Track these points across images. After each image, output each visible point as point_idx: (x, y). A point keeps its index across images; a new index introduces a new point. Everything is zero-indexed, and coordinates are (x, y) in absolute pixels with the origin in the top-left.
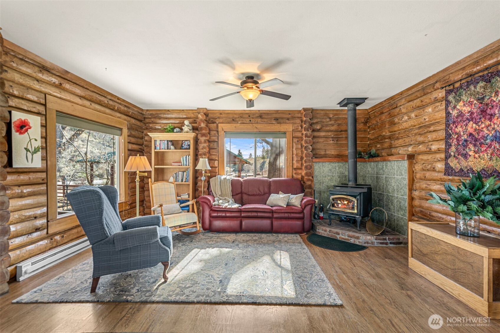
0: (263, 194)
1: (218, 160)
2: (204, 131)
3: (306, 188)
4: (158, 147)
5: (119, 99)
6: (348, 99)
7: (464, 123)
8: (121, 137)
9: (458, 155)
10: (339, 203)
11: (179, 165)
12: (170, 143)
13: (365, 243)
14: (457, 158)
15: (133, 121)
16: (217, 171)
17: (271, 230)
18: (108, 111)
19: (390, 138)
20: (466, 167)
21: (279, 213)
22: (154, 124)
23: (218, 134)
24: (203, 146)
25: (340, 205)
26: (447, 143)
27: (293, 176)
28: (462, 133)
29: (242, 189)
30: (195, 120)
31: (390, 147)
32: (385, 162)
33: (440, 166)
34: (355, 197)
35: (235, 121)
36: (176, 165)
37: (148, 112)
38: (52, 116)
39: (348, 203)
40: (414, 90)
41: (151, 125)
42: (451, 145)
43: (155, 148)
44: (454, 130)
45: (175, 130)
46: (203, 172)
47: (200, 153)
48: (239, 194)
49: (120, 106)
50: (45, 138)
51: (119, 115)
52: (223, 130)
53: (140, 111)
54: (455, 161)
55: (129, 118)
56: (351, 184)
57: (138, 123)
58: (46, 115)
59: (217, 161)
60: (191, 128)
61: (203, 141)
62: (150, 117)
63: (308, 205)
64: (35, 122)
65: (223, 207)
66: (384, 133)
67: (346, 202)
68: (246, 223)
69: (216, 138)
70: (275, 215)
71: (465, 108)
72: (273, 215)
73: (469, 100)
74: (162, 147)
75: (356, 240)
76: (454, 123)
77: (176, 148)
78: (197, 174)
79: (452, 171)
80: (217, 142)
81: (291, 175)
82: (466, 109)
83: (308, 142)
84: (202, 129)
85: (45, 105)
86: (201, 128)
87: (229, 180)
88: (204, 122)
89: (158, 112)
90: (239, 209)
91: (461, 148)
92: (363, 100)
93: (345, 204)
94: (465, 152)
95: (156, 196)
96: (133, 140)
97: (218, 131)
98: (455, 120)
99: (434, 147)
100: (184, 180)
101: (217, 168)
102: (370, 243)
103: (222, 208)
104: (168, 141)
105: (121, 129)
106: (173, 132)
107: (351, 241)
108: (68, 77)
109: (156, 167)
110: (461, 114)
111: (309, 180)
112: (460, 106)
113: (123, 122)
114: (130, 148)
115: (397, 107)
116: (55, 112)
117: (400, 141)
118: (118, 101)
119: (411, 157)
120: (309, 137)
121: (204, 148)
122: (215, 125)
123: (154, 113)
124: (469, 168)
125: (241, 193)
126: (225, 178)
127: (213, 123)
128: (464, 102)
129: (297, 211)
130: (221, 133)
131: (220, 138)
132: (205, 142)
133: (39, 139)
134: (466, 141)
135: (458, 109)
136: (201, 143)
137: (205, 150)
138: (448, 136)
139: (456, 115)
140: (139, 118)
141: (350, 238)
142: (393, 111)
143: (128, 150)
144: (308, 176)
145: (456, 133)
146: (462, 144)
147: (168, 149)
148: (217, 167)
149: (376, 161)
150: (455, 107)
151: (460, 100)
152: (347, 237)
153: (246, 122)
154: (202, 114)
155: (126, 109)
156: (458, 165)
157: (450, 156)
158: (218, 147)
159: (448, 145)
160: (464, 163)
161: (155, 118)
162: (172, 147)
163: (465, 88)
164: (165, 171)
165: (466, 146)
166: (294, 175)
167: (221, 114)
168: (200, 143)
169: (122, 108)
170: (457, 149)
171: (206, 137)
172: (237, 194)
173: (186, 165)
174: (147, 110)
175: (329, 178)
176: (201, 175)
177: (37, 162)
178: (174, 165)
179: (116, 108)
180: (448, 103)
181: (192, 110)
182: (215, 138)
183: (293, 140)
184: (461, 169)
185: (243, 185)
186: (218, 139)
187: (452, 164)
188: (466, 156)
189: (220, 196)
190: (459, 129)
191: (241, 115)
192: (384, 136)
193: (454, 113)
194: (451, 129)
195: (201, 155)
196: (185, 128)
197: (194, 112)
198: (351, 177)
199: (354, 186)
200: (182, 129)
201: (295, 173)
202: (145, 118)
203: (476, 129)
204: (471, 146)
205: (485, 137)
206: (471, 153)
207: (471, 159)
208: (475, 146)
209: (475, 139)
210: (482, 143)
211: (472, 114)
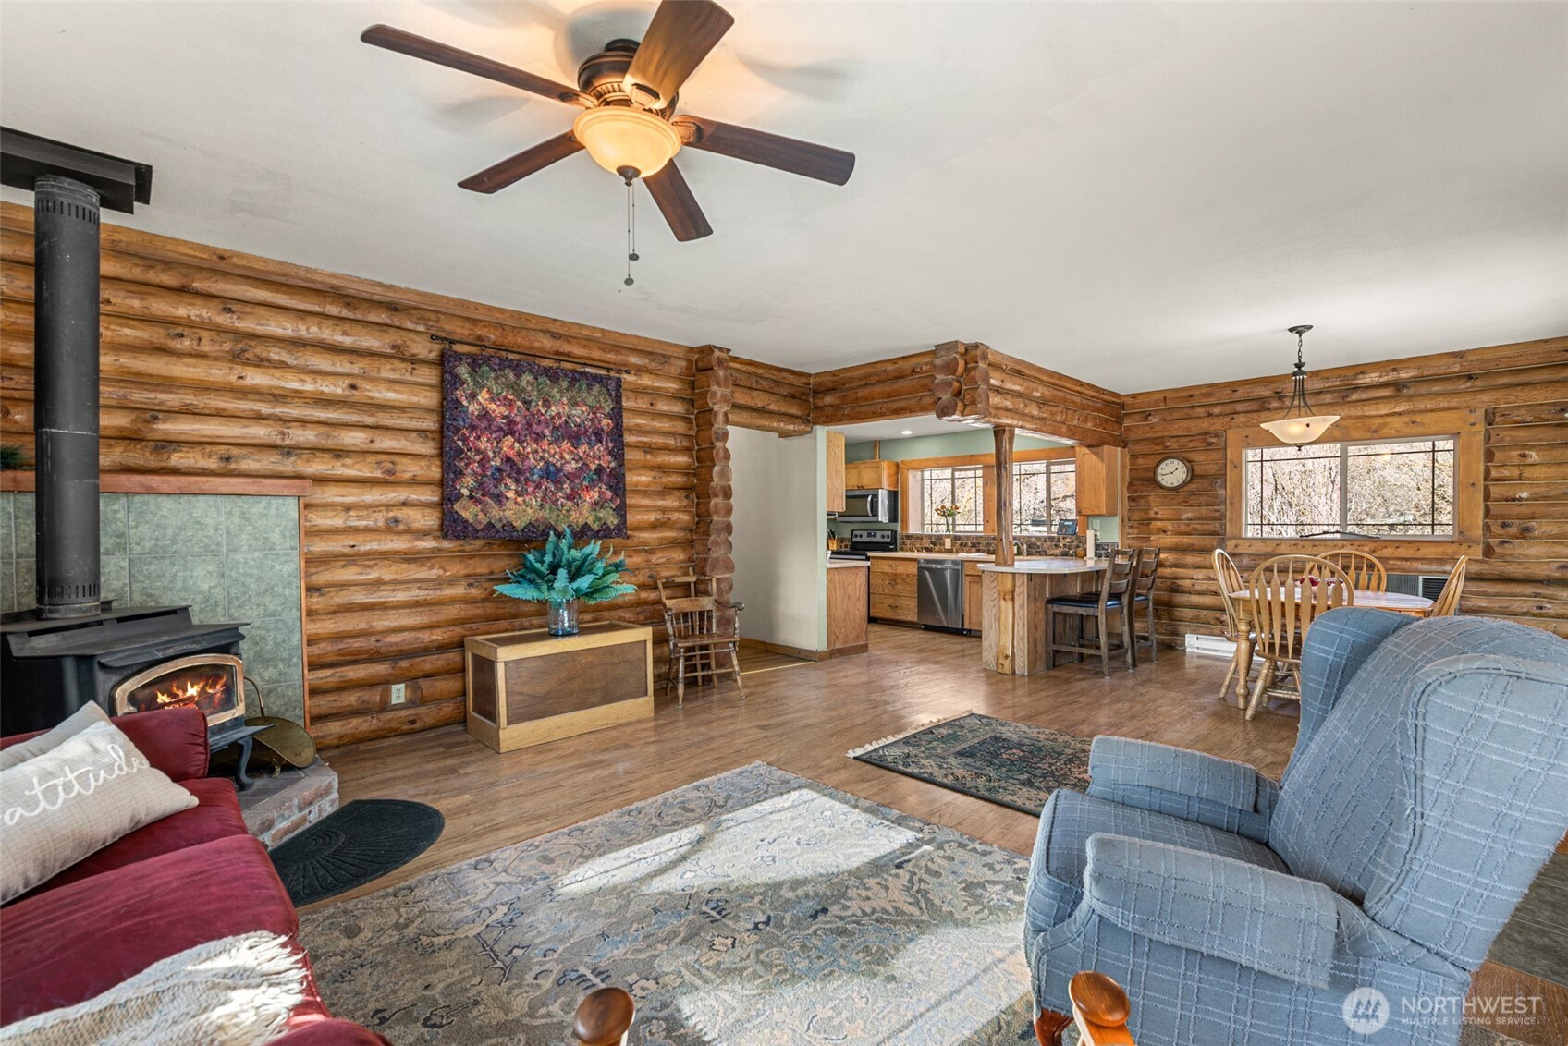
7: (494, 436)
9: (483, 495)
14: (478, 502)
20: (501, 520)
26: (450, 466)
28: (491, 454)
42: (460, 474)
44: (474, 444)
54: (474, 509)
71: (493, 406)
73: (504, 394)
76: (473, 428)
79: (465, 527)
82: (497, 409)
91: (489, 483)
94: (496, 492)
98: (476, 423)
99: (410, 469)
107: (311, 817)
110: (485, 415)
112: (483, 396)
124: (504, 522)
128: (490, 391)
134: (498, 469)
135: (480, 404)
138: (453, 453)
139: (476, 413)
141: (307, 811)
145: (478, 451)
146: (493, 474)
150: (473, 397)
151: (483, 387)
152: (296, 816)
156: (481, 516)
157: (460, 496)
160: (495, 512)
163: (496, 367)
165: (499, 481)
170: (481, 484)
180: (456, 380)
184: (490, 523)
187: (465, 514)
188: (499, 499)
190: (483, 444)
193: (474, 408)
194: (465, 439)
203: (519, 454)
204: (509, 481)
205: (531, 470)
206: (511, 494)
207: (509, 505)
208: (517, 481)
209: (513, 467)
210: (527, 480)
211: (511, 422)
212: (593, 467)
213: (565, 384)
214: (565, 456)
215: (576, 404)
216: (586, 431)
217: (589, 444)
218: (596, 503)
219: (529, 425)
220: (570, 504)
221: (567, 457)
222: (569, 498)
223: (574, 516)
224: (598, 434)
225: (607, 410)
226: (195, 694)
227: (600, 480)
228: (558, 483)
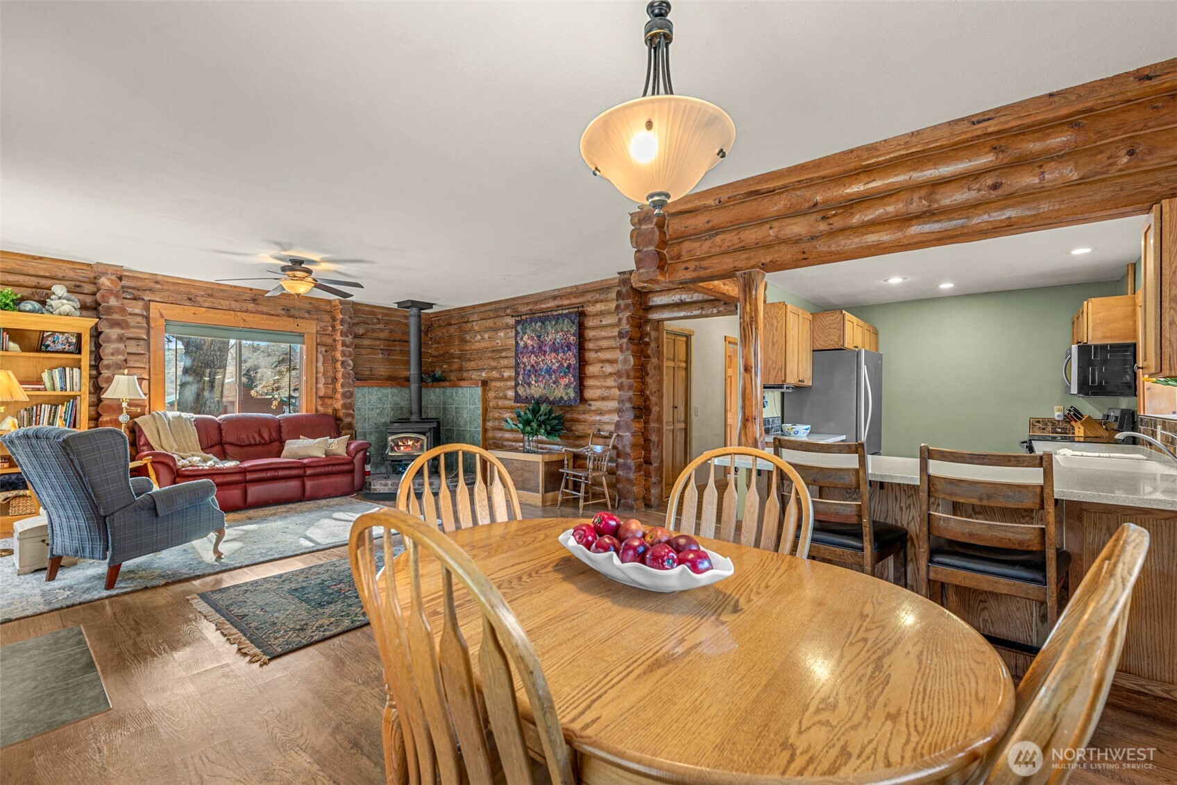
0: (268, 441)
1: (149, 380)
2: (115, 316)
3: (343, 429)
6: (412, 301)
7: (528, 355)
9: (524, 383)
10: (401, 446)
11: (39, 390)
12: (6, 335)
14: (524, 387)
17: (302, 497)
19: (460, 358)
20: (530, 395)
21: (315, 467)
23: (148, 323)
24: (112, 349)
25: (402, 448)
26: (516, 371)
27: (317, 410)
28: (527, 364)
29: (221, 435)
30: (78, 286)
31: (461, 369)
32: (454, 389)
33: (511, 393)
34: (424, 434)
35: (194, 302)
36: (29, 390)
39: (413, 444)
40: (487, 308)
42: (519, 374)
44: (522, 359)
45: (25, 306)
46: (124, 405)
47: (105, 362)
48: (215, 445)
52: (162, 317)
54: (523, 389)
56: (414, 418)
59: (147, 382)
60: (78, 305)
61: (114, 337)
63: (360, 451)
66: (452, 351)
67: (410, 443)
68: (254, 491)
69: (144, 331)
71: (528, 341)
73: (531, 334)
76: (521, 352)
77: (24, 349)
78: (101, 407)
79: (520, 398)
80: (147, 341)
81: (314, 408)
82: (530, 342)
83: (347, 354)
84: (109, 310)
86: (109, 307)
87: (187, 420)
88: (116, 297)
91: (526, 377)
92: (430, 306)
93: (409, 446)
94: (529, 381)
97: (147, 318)
98: (522, 350)
99: (506, 374)
103: (203, 470)
106: (18, 310)
110: (526, 346)
111: (348, 415)
112: (525, 338)
115: (468, 322)
117: (472, 364)
119: (485, 383)
120: (348, 346)
121: (114, 352)
122: (142, 303)
126: (180, 418)
127: (137, 299)
128: (528, 335)
129: (342, 461)
130: (158, 323)
131: (152, 332)
134: (530, 371)
135: (524, 341)
136: (109, 340)
137: (115, 356)
138: (517, 365)
139: (523, 346)
142: (464, 325)
144: (347, 409)
145: (523, 363)
146: (527, 373)
149: (444, 387)
150: (522, 339)
151: (526, 333)
153: (220, 307)
154: (113, 277)
156: (524, 393)
157: (518, 384)
158: (149, 350)
159: (517, 374)
160: (528, 391)
162: (13, 346)
163: (529, 322)
165: (529, 376)
166: (320, 408)
167: (157, 282)
168: (104, 342)
170: (523, 378)
171: (119, 328)
172: (211, 446)
173: (72, 389)
175: (378, 411)
176: (119, 410)
180: (517, 333)
181: (74, 263)
182: (139, 332)
183: (317, 348)
184: (526, 396)
185: (222, 428)
186: (148, 334)
187: (520, 392)
188: (529, 384)
190: (525, 360)
191: (210, 292)
192: (452, 354)
193: (522, 344)
194: (519, 358)
195: (107, 366)
197: (76, 266)
198: (415, 407)
199: (418, 420)
201: (322, 405)
203: (536, 362)
204: (533, 376)
205: (541, 370)
206: (533, 382)
207: (533, 387)
208: (535, 376)
209: (535, 370)
210: (539, 375)
211: (534, 347)
212: (565, 365)
213: (553, 323)
214: (551, 360)
215: (558, 332)
216: (562, 346)
217: (563, 352)
218: (566, 385)
219: (540, 347)
220: (554, 386)
221: (554, 361)
222: (554, 383)
223: (556, 391)
224: (569, 347)
225: (573, 331)
227: (569, 372)
228: (550, 375)
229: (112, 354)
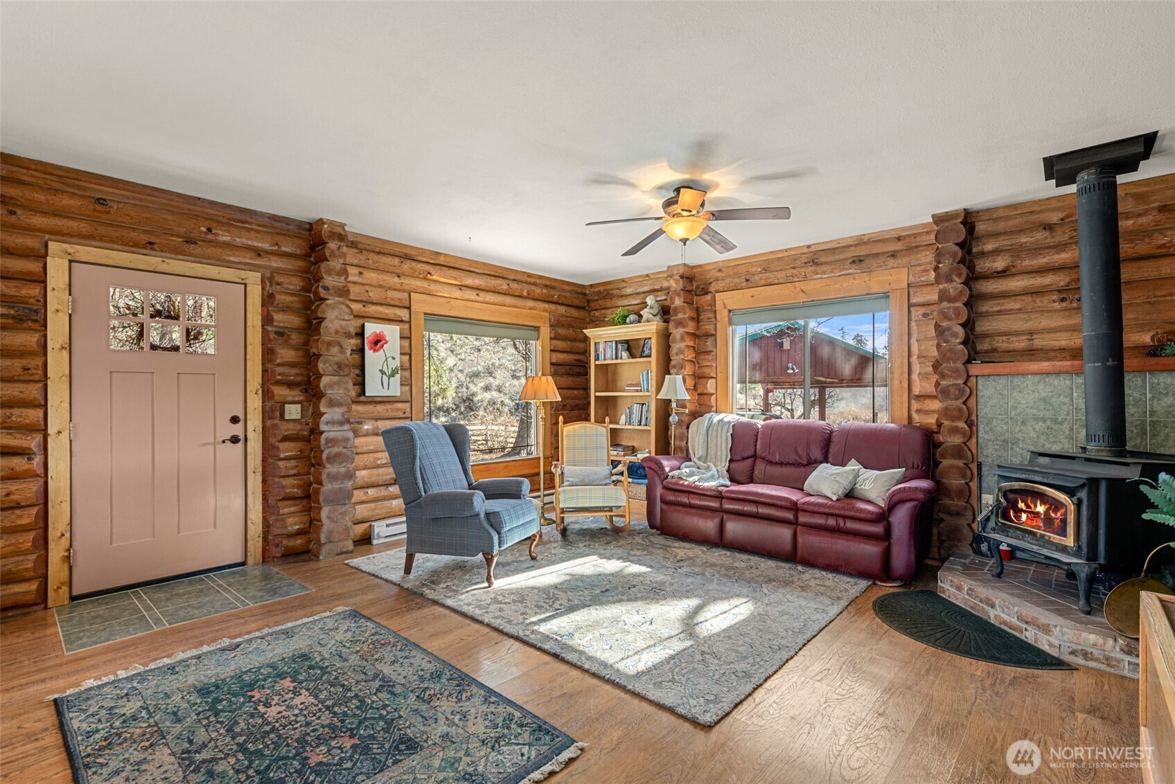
0: (805, 462)
1: (716, 378)
2: (680, 316)
3: (944, 456)
4: (601, 357)
5: (530, 275)
8: (538, 342)
10: (1022, 510)
11: (637, 391)
12: (620, 346)
13: (1073, 653)
15: (562, 309)
16: (714, 404)
17: (792, 556)
18: (509, 300)
21: (813, 513)
22: (603, 311)
23: (716, 318)
24: (681, 347)
25: (1023, 517)
27: (910, 418)
29: (756, 446)
34: (1070, 492)
35: (751, 282)
36: (631, 391)
37: (593, 290)
38: (418, 321)
39: (1047, 512)
41: (597, 314)
43: (597, 358)
45: (628, 320)
46: (674, 405)
47: (673, 362)
48: (748, 458)
49: (533, 288)
50: (407, 353)
51: (530, 303)
52: (725, 307)
53: (579, 290)
55: (553, 307)
56: (1093, 449)
57: (574, 313)
58: (410, 322)
59: (714, 380)
60: (657, 311)
61: (678, 337)
62: (596, 298)
63: (902, 501)
64: (392, 332)
65: (686, 483)
67: (1041, 509)
68: (734, 528)
69: (712, 326)
70: (803, 519)
72: (796, 517)
74: (608, 355)
75: (1040, 634)
77: (632, 356)
78: (665, 408)
80: (714, 335)
81: (906, 415)
83: (951, 313)
84: (678, 310)
85: (409, 308)
86: (676, 308)
87: (729, 422)
88: (679, 296)
89: (609, 287)
90: (718, 491)
93: (1038, 514)
95: (568, 449)
96: (560, 344)
97: (715, 312)
100: (643, 422)
101: (714, 397)
102: (1097, 660)
104: (616, 342)
105: (537, 329)
106: (625, 323)
107: (1028, 634)
108: (441, 260)
109: (597, 394)
111: (954, 431)
113: (540, 314)
114: (554, 361)
116: (422, 317)
118: (529, 280)
120: (951, 300)
121: (680, 352)
122: (709, 297)
123: (601, 289)
125: (755, 456)
126: (721, 421)
127: (706, 293)
129: (863, 515)
130: (722, 315)
131: (719, 326)
132: (682, 339)
133: (398, 357)
137: (682, 356)
140: (576, 303)
141: (1024, 626)
143: (551, 364)
144: (953, 419)
147: (616, 358)
148: (712, 394)
152: (1015, 621)
153: (776, 282)
154: (677, 277)
155: (545, 291)
158: (716, 347)
161: (604, 298)
162: (625, 354)
164: (620, 402)
166: (915, 416)
167: (720, 270)
168: (672, 343)
169: (538, 290)
171: (684, 327)
172: (744, 459)
173: (647, 390)
174: (591, 286)
176: (670, 410)
177: (395, 389)
178: (628, 391)
179: (525, 293)
182: (709, 328)
183: (909, 312)
185: (759, 435)
186: (716, 329)
189: (699, 459)
191: (765, 265)
195: (674, 367)
196: (645, 313)
198: (1093, 423)
199: (1103, 455)
200: (640, 316)
201: (918, 411)
202: (588, 301)
226: (1042, 512)
229: (677, 354)
